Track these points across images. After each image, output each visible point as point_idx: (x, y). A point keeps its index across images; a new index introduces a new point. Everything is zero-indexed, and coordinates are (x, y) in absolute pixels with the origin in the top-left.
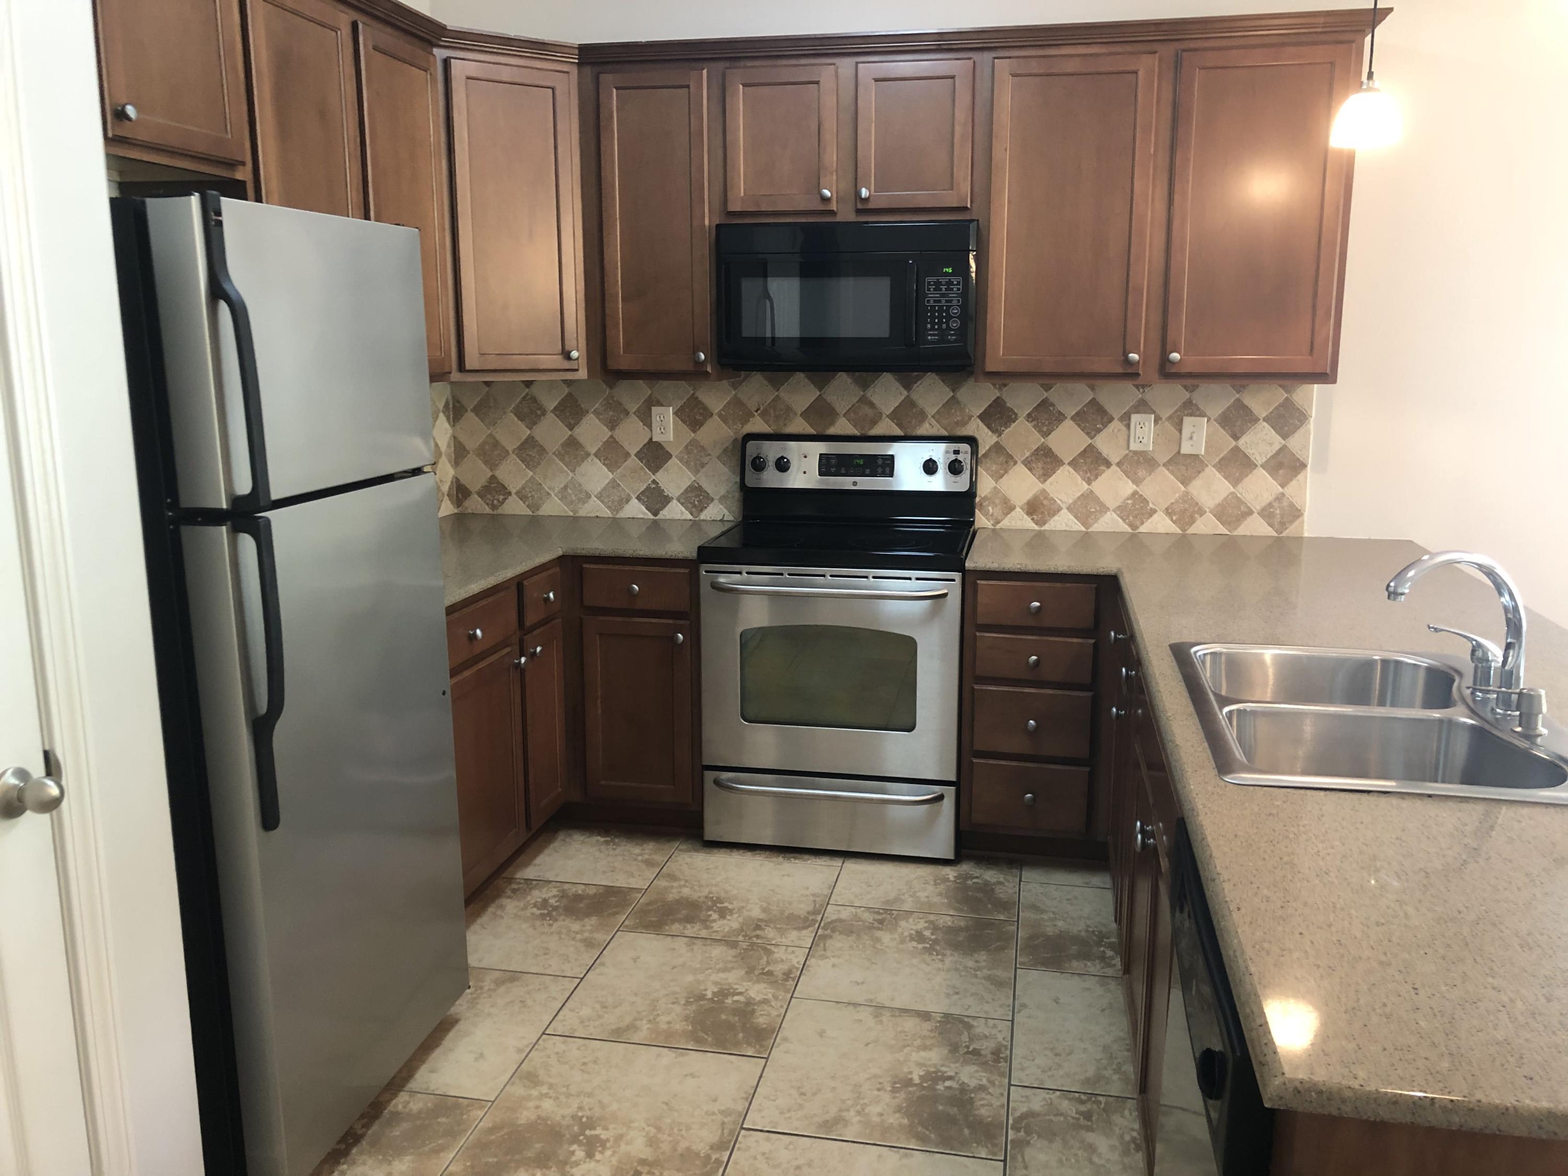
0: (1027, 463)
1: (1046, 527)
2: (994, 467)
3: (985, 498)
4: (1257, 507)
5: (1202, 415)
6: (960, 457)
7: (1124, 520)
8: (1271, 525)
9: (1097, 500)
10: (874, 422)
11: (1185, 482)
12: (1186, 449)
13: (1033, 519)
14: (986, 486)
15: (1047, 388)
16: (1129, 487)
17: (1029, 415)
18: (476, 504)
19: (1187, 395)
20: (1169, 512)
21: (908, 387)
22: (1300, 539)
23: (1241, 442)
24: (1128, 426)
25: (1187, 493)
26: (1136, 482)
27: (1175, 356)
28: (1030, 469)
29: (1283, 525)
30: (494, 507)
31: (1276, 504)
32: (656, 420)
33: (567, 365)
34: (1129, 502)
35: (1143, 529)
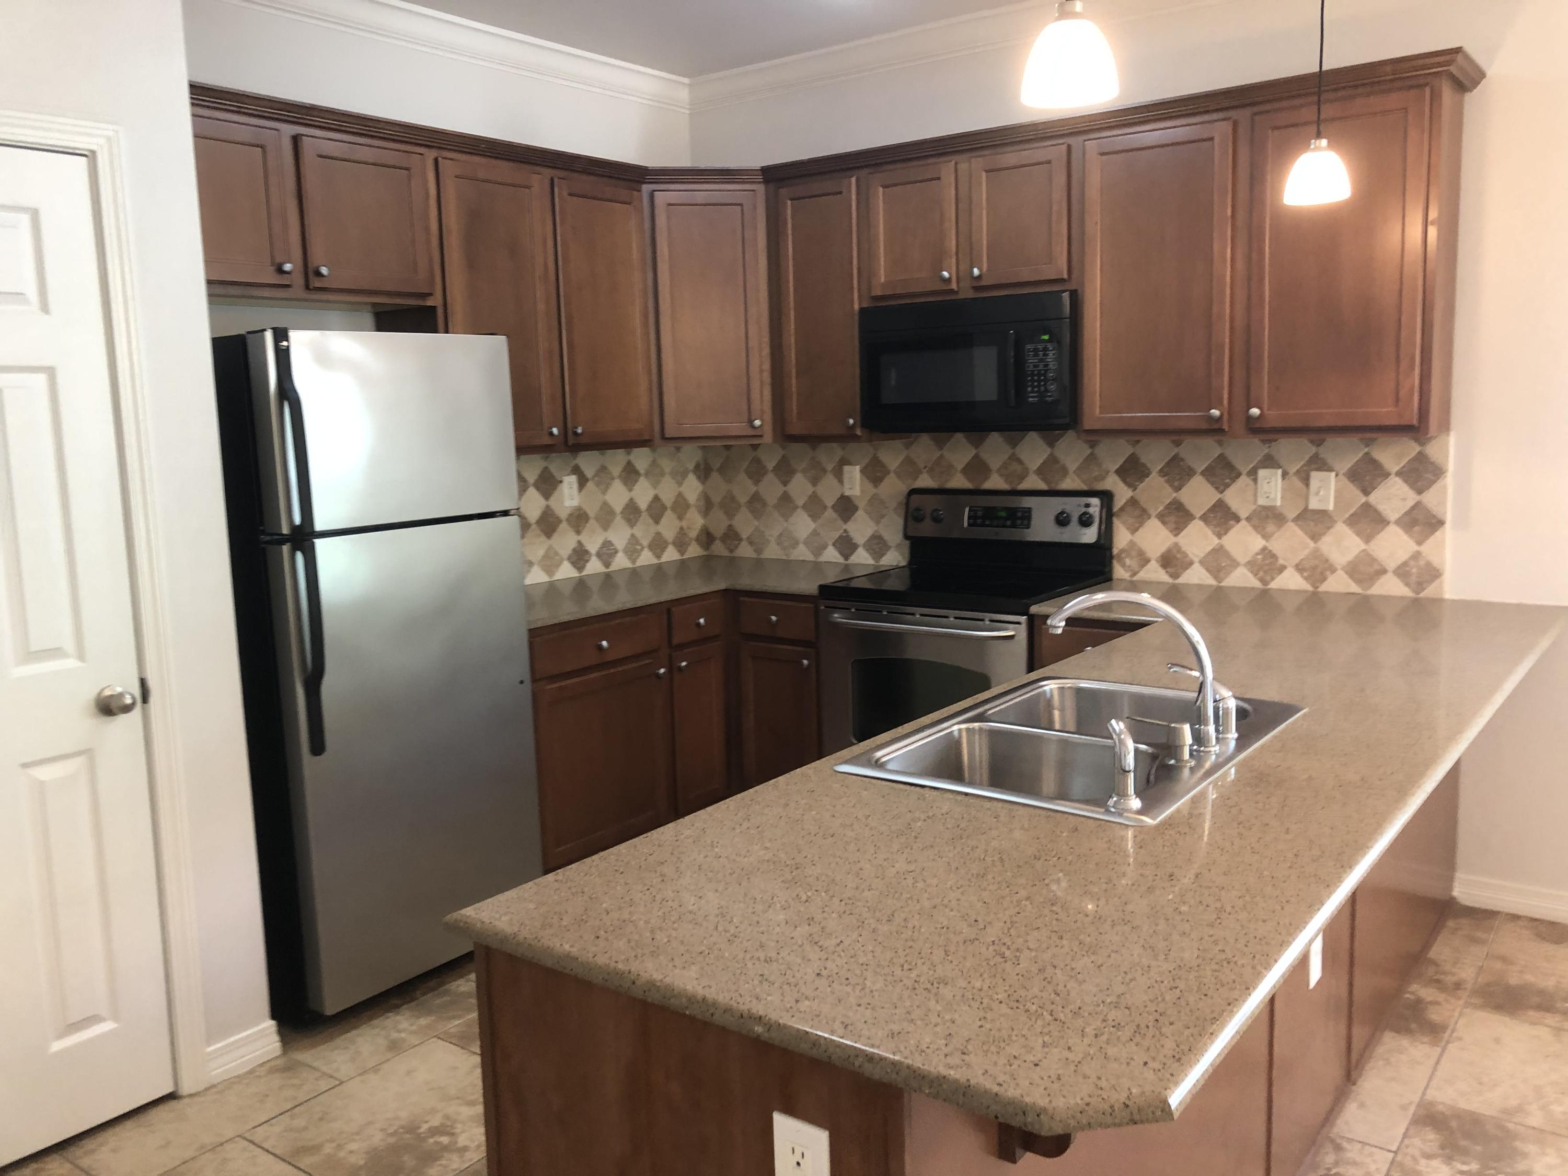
0: (1161, 517)
1: (1181, 580)
2: (1131, 520)
3: (1122, 551)
4: (1391, 565)
5: (1330, 470)
6: (1091, 510)
7: (1255, 575)
8: (1407, 584)
9: (1227, 555)
10: (1022, 478)
11: (1315, 537)
12: (1314, 504)
13: (1167, 572)
14: (1122, 537)
15: (1178, 444)
16: (1257, 543)
17: (1161, 471)
18: (719, 548)
19: (1314, 449)
20: (1299, 568)
21: (1051, 444)
22: (1438, 601)
23: (1373, 498)
24: (1255, 480)
25: (1316, 550)
26: (1266, 537)
27: (1255, 411)
28: (1164, 523)
29: (1420, 586)
30: (731, 551)
31: (1412, 563)
32: (846, 476)
33: (751, 432)
34: (1259, 557)
35: (1274, 585)
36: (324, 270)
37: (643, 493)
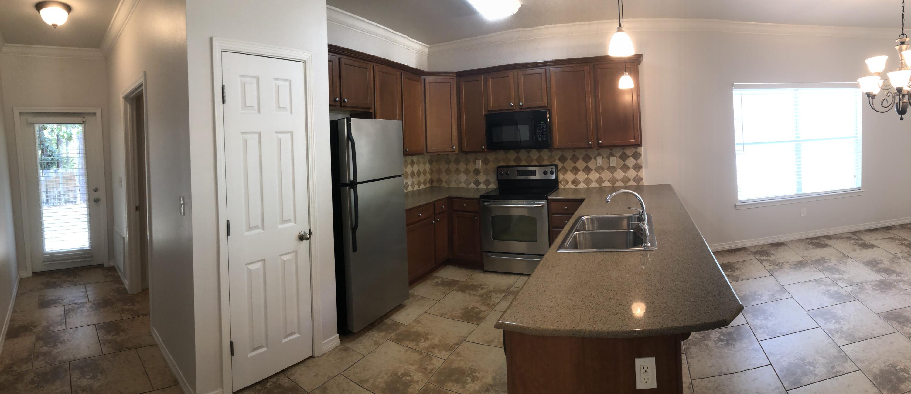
0: (571, 171)
1: (577, 187)
2: (562, 172)
3: (561, 180)
4: (632, 178)
5: (615, 156)
6: (553, 170)
7: (597, 184)
8: (636, 183)
9: (590, 179)
10: (531, 162)
11: (612, 173)
12: (611, 165)
13: (574, 185)
14: (561, 177)
15: (574, 151)
16: (598, 175)
17: (570, 158)
18: (435, 185)
19: (610, 151)
20: (609, 181)
21: (539, 152)
22: (643, 186)
23: (626, 162)
24: (596, 160)
25: (613, 176)
26: (600, 174)
27: (600, 142)
28: (572, 172)
29: (639, 182)
30: (439, 185)
31: (636, 177)
32: (477, 163)
33: (452, 150)
34: (598, 179)
35: (602, 186)
36: (346, 100)
37: (415, 169)
